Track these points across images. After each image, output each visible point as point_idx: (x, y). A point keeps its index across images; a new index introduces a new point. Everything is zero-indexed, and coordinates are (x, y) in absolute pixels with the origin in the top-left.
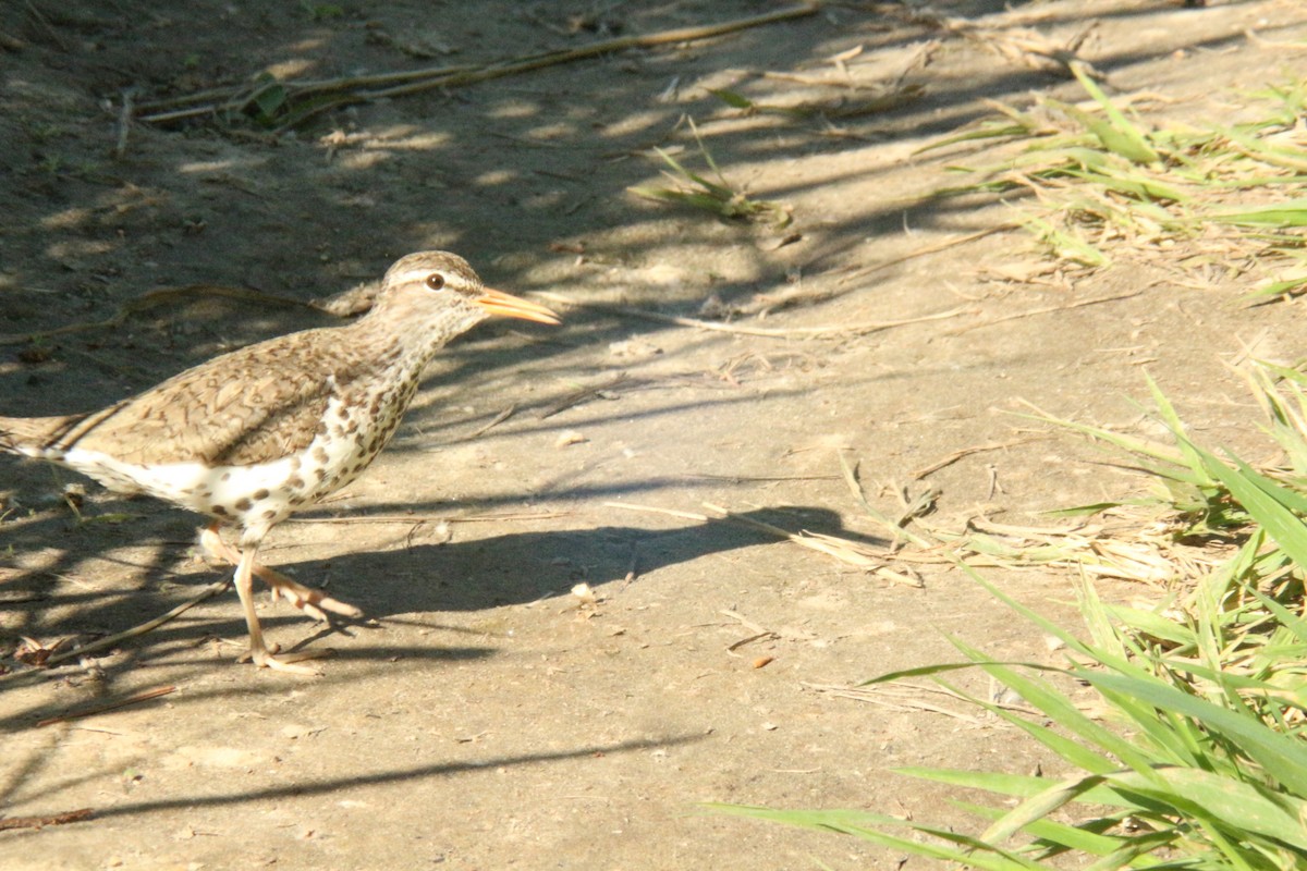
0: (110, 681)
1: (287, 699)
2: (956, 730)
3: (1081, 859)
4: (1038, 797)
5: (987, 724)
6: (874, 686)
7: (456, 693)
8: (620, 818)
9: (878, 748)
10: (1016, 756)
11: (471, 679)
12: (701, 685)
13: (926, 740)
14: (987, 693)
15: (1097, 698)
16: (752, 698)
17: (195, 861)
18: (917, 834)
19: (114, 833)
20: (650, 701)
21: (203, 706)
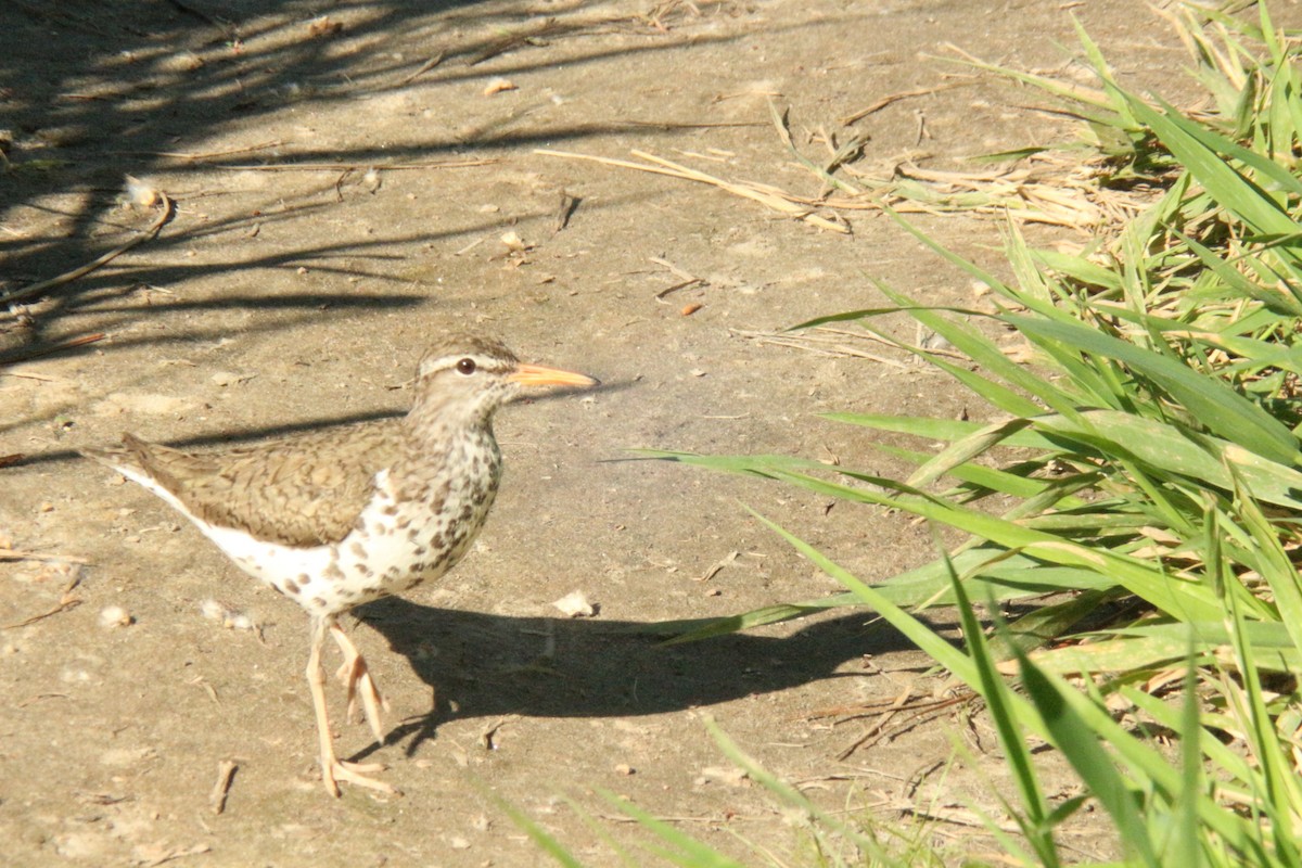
0: (40, 328)
1: (217, 346)
2: (883, 375)
3: (1006, 502)
4: (964, 440)
5: (915, 369)
6: (802, 331)
7: (386, 341)
8: (549, 464)
9: (806, 393)
10: (942, 400)
11: (401, 327)
12: (630, 332)
13: (854, 385)
14: (914, 338)
15: (1023, 343)
16: (681, 345)
17: (126, 507)
18: (844, 479)
19: (45, 479)
20: (579, 348)
21: (133, 353)
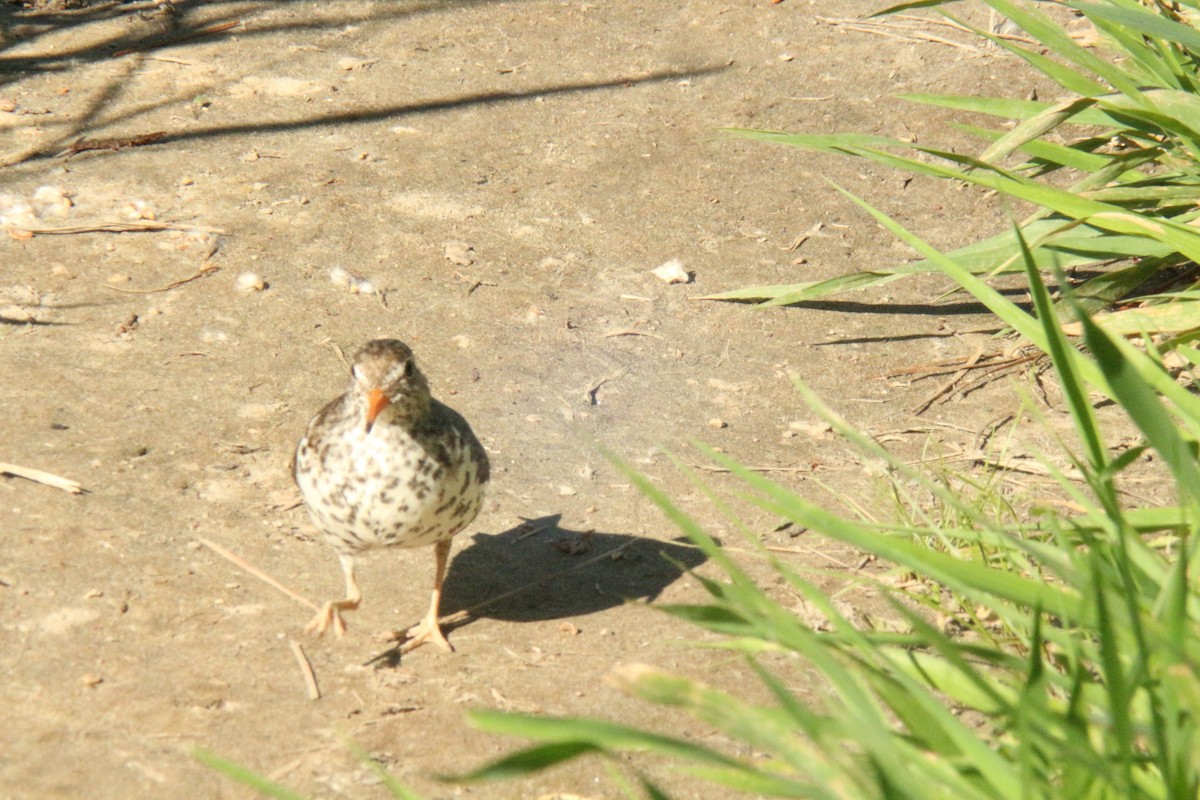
0: (181, 16)
1: (343, 33)
2: (958, 59)
3: (1072, 176)
4: (1033, 119)
5: (987, 53)
6: (882, 18)
7: (498, 28)
8: (649, 142)
9: (887, 76)
10: (1014, 82)
11: (512, 15)
12: (724, 19)
13: (931, 69)
14: (987, 24)
15: (1089, 27)
16: (771, 32)
17: (259, 181)
18: (922, 156)
19: (185, 155)
20: (676, 35)
21: (265, 39)
